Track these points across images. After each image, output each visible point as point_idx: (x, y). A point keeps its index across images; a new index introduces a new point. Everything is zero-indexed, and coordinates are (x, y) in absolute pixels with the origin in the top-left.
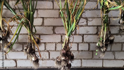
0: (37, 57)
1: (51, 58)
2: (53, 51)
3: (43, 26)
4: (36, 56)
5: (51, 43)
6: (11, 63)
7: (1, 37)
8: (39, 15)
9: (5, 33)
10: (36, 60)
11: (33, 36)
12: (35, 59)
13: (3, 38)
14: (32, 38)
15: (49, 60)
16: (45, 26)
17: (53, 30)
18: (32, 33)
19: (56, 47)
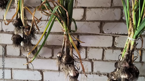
0: (76, 70)
1: (95, 71)
2: (99, 60)
3: (85, 21)
4: (75, 68)
5: (95, 48)
6: (35, 75)
7: (22, 36)
8: (78, 4)
9: (28, 30)
10: (75, 75)
11: (72, 36)
12: (74, 73)
13: (25, 38)
14: (70, 39)
15: (92, 75)
16: (88, 21)
17: (101, 27)
18: (70, 32)
19: (103, 55)
